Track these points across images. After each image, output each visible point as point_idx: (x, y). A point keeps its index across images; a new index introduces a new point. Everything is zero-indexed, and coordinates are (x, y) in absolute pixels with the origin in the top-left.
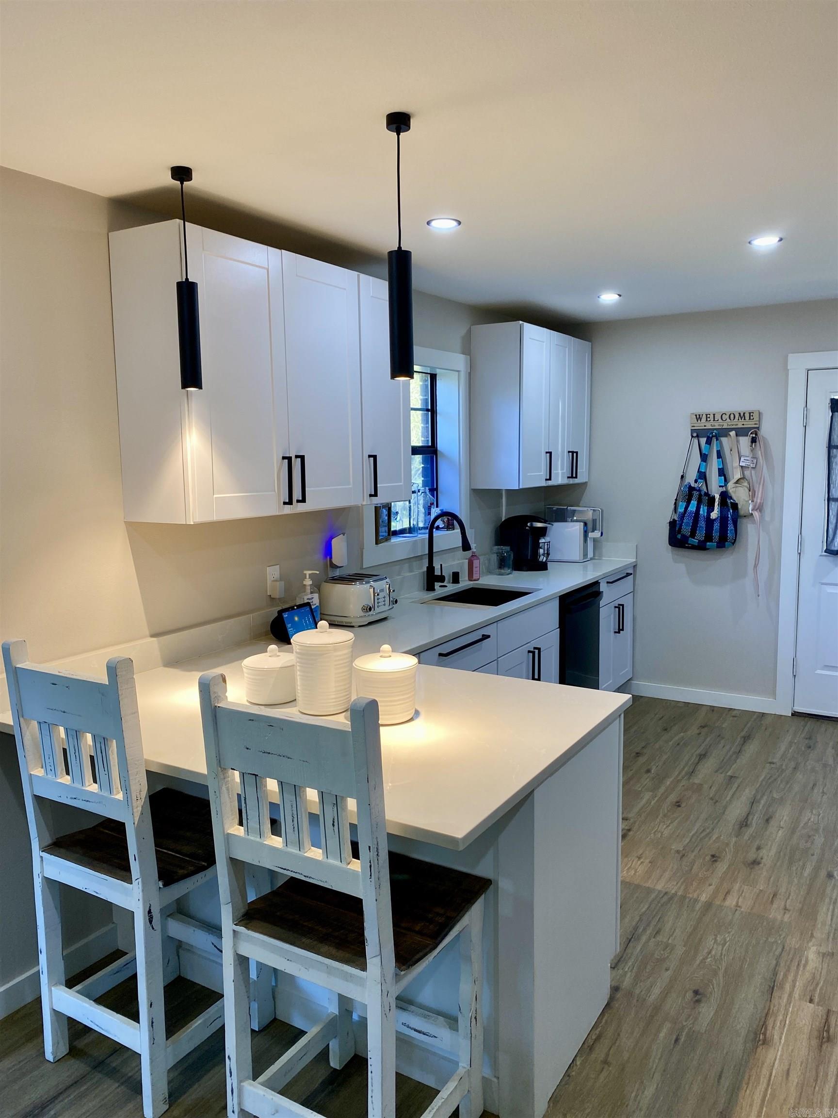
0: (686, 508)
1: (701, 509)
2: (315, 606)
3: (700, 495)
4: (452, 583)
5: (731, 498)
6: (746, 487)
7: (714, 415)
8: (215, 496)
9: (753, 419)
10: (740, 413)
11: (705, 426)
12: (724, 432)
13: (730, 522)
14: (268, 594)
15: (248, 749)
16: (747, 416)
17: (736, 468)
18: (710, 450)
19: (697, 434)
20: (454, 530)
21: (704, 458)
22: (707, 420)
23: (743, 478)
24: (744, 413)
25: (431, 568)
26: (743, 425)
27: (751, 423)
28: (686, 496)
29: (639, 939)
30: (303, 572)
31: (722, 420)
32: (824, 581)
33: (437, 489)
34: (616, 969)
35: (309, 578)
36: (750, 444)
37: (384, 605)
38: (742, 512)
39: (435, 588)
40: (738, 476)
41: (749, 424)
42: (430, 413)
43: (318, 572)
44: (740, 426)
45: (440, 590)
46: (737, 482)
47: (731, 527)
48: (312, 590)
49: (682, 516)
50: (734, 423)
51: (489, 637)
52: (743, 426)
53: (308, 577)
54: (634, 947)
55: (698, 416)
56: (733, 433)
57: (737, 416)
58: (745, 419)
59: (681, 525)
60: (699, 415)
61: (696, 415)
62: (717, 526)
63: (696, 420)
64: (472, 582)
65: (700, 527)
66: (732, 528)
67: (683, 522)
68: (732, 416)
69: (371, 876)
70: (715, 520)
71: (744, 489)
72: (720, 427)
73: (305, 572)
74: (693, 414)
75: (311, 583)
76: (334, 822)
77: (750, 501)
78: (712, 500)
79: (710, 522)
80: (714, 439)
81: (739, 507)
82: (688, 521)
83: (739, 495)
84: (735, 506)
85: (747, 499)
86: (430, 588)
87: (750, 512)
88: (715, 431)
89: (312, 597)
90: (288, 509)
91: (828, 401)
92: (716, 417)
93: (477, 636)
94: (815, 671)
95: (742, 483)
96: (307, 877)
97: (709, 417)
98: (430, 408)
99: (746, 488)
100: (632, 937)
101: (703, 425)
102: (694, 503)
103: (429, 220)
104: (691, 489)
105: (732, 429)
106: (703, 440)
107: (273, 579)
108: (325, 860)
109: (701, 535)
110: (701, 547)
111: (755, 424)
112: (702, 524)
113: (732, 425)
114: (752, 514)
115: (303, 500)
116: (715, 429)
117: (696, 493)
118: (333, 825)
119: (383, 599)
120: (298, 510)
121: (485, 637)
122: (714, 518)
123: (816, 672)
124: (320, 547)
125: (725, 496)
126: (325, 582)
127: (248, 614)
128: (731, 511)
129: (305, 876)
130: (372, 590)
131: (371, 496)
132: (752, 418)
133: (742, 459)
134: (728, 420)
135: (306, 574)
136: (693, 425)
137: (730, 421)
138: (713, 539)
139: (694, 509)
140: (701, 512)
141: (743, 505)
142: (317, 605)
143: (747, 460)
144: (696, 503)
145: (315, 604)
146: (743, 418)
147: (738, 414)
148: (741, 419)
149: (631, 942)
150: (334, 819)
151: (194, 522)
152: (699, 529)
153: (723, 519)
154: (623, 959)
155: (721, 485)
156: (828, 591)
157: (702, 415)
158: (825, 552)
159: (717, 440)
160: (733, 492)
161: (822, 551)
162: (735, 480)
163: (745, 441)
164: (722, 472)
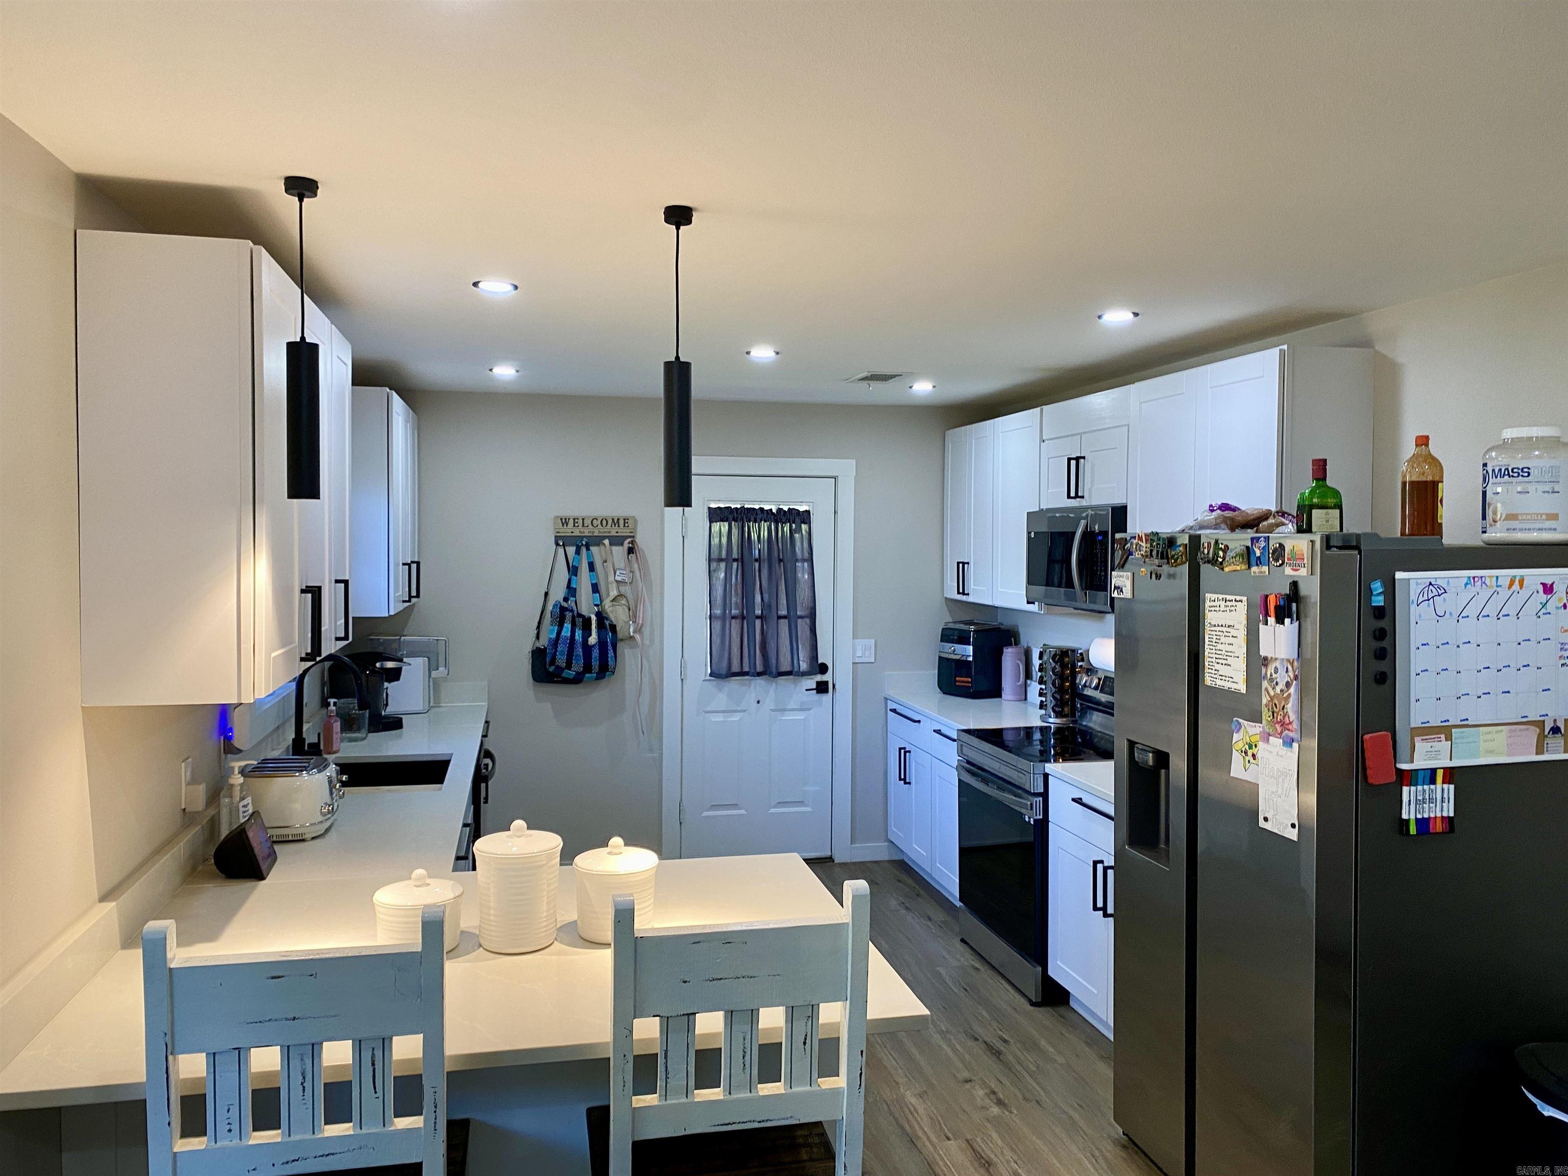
0: (559, 633)
1: (577, 634)
3: (573, 617)
5: (607, 619)
6: (625, 605)
7: (583, 519)
9: (628, 526)
10: (613, 519)
11: (572, 532)
12: (597, 541)
13: (610, 647)
14: (183, 807)
15: (685, 982)
16: (621, 522)
17: (612, 583)
18: (580, 561)
19: (561, 541)
21: (573, 570)
22: (574, 526)
23: (620, 595)
24: (618, 519)
25: (299, 741)
26: (617, 532)
27: (625, 531)
28: (557, 618)
31: (593, 526)
32: (708, 709)
36: (626, 553)
38: (620, 635)
40: (614, 593)
41: (623, 532)
44: (613, 533)
46: (613, 600)
47: (611, 653)
49: (555, 643)
50: (606, 530)
52: (616, 534)
53: (236, 772)
55: (564, 521)
56: (606, 542)
57: (610, 522)
58: (619, 526)
59: (554, 655)
60: (566, 519)
61: (561, 519)
62: (596, 653)
63: (561, 525)
65: (577, 655)
66: (613, 654)
67: (556, 651)
68: (604, 521)
69: (860, 1085)
70: (593, 646)
71: (624, 609)
72: (591, 535)
74: (558, 517)
76: (806, 1039)
77: (631, 622)
78: (587, 622)
79: (587, 648)
80: (584, 549)
81: (618, 629)
82: (562, 648)
83: (618, 615)
84: (613, 628)
85: (626, 620)
87: (632, 634)
88: (584, 539)
91: (706, 510)
92: (585, 522)
94: (702, 813)
95: (620, 600)
96: (763, 1121)
97: (577, 522)
99: (625, 607)
101: (570, 531)
102: (567, 626)
103: (476, 280)
104: (563, 610)
105: (605, 537)
106: (571, 550)
107: (187, 781)
108: (789, 1091)
109: (578, 665)
110: (577, 680)
111: (630, 532)
112: (579, 651)
113: (605, 533)
114: (633, 636)
116: (585, 536)
117: (569, 615)
118: (805, 1043)
122: (593, 644)
123: (703, 815)
125: (601, 616)
128: (610, 634)
129: (759, 1122)
132: (626, 525)
133: (618, 573)
134: (600, 526)
135: (233, 768)
136: (557, 530)
137: (601, 527)
138: (592, 669)
139: (569, 634)
140: (577, 637)
141: (622, 627)
143: (623, 574)
144: (570, 626)
146: (617, 525)
147: (611, 521)
148: (615, 526)
150: (806, 1035)
152: (575, 658)
153: (602, 643)
155: (596, 603)
156: (713, 720)
157: (569, 519)
158: (710, 676)
159: (588, 549)
160: (610, 611)
161: (705, 676)
162: (611, 598)
163: (619, 552)
164: (595, 588)
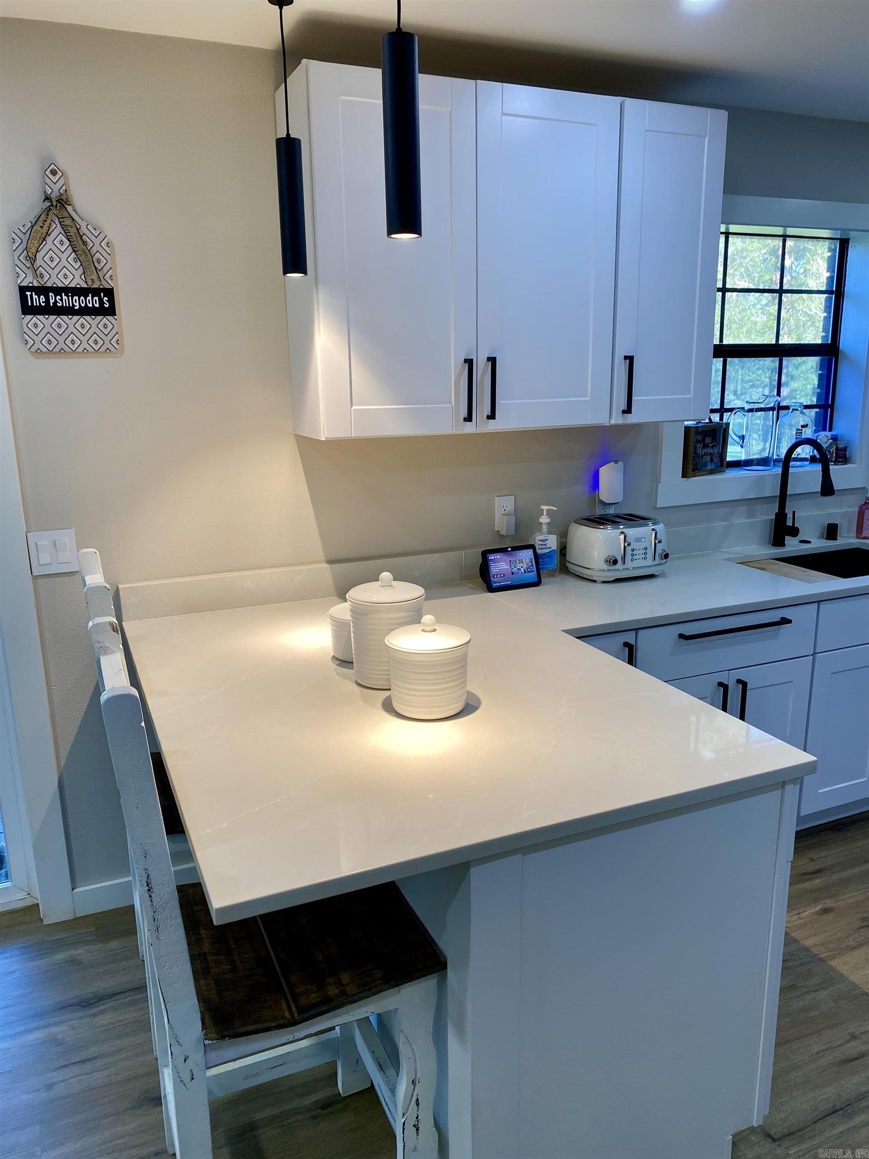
2: (550, 550)
4: (826, 539)
8: (352, 408)
14: (496, 530)
20: (845, 464)
25: (781, 516)
29: (851, 1116)
30: (540, 507)
33: (832, 406)
34: (777, 1143)
35: (547, 515)
37: (645, 558)
39: (786, 543)
42: (834, 296)
43: (555, 509)
45: (792, 546)
48: (550, 530)
51: (790, 621)
53: (545, 513)
54: (833, 1125)
64: (858, 540)
73: (542, 507)
75: (548, 520)
86: (778, 541)
89: (547, 538)
90: (469, 428)
93: (775, 616)
98: (834, 289)
100: (842, 1109)
107: (503, 512)
115: (492, 416)
119: (644, 551)
120: (489, 428)
121: (785, 621)
124: (588, 477)
126: (575, 522)
127: (459, 550)
130: (622, 537)
131: (624, 412)
135: (543, 510)
142: (552, 549)
145: (550, 548)
149: (836, 1114)
151: (326, 438)
154: (800, 1134)
